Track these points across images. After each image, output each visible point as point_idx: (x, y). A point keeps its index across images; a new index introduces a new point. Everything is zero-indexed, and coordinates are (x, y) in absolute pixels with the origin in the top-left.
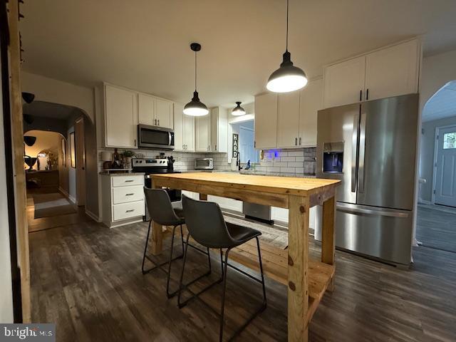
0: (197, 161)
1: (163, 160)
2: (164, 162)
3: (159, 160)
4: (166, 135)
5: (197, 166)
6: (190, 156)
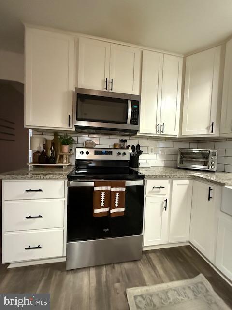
0: (182, 154)
1: (122, 151)
2: (124, 154)
3: (115, 152)
4: (124, 104)
5: (181, 162)
6: (169, 145)
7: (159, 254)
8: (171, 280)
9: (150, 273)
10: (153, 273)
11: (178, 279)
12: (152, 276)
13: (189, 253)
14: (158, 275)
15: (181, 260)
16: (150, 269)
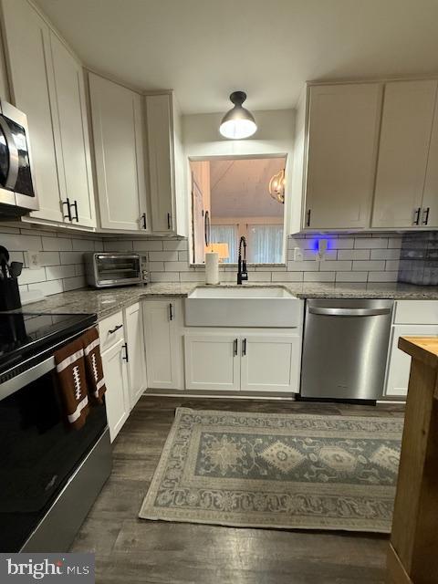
7: (123, 439)
8: (163, 444)
9: (138, 467)
10: (142, 463)
11: (166, 436)
12: (145, 466)
13: (149, 404)
14: (149, 457)
15: (150, 417)
16: (135, 464)
